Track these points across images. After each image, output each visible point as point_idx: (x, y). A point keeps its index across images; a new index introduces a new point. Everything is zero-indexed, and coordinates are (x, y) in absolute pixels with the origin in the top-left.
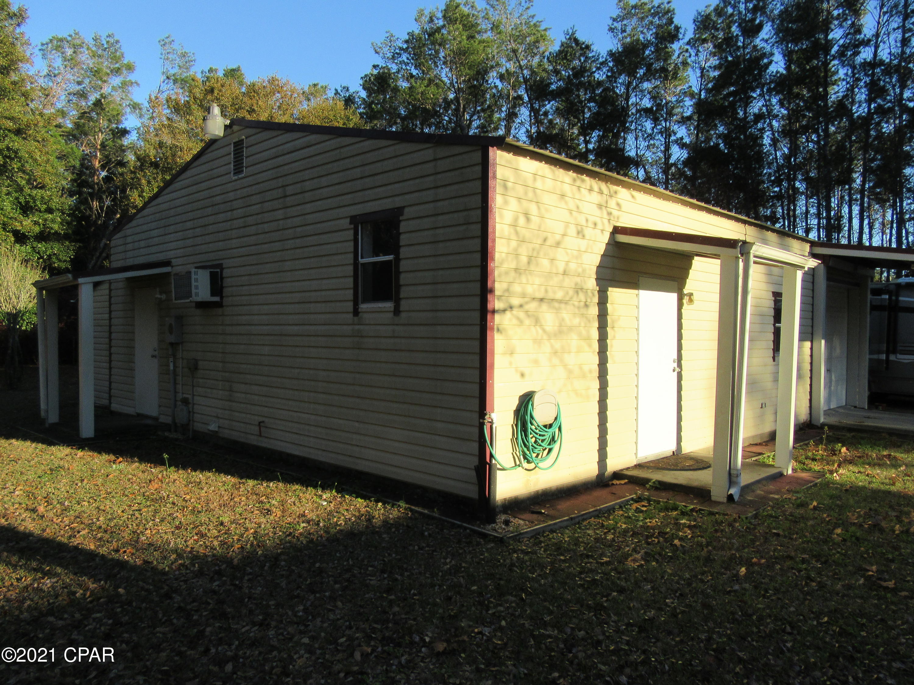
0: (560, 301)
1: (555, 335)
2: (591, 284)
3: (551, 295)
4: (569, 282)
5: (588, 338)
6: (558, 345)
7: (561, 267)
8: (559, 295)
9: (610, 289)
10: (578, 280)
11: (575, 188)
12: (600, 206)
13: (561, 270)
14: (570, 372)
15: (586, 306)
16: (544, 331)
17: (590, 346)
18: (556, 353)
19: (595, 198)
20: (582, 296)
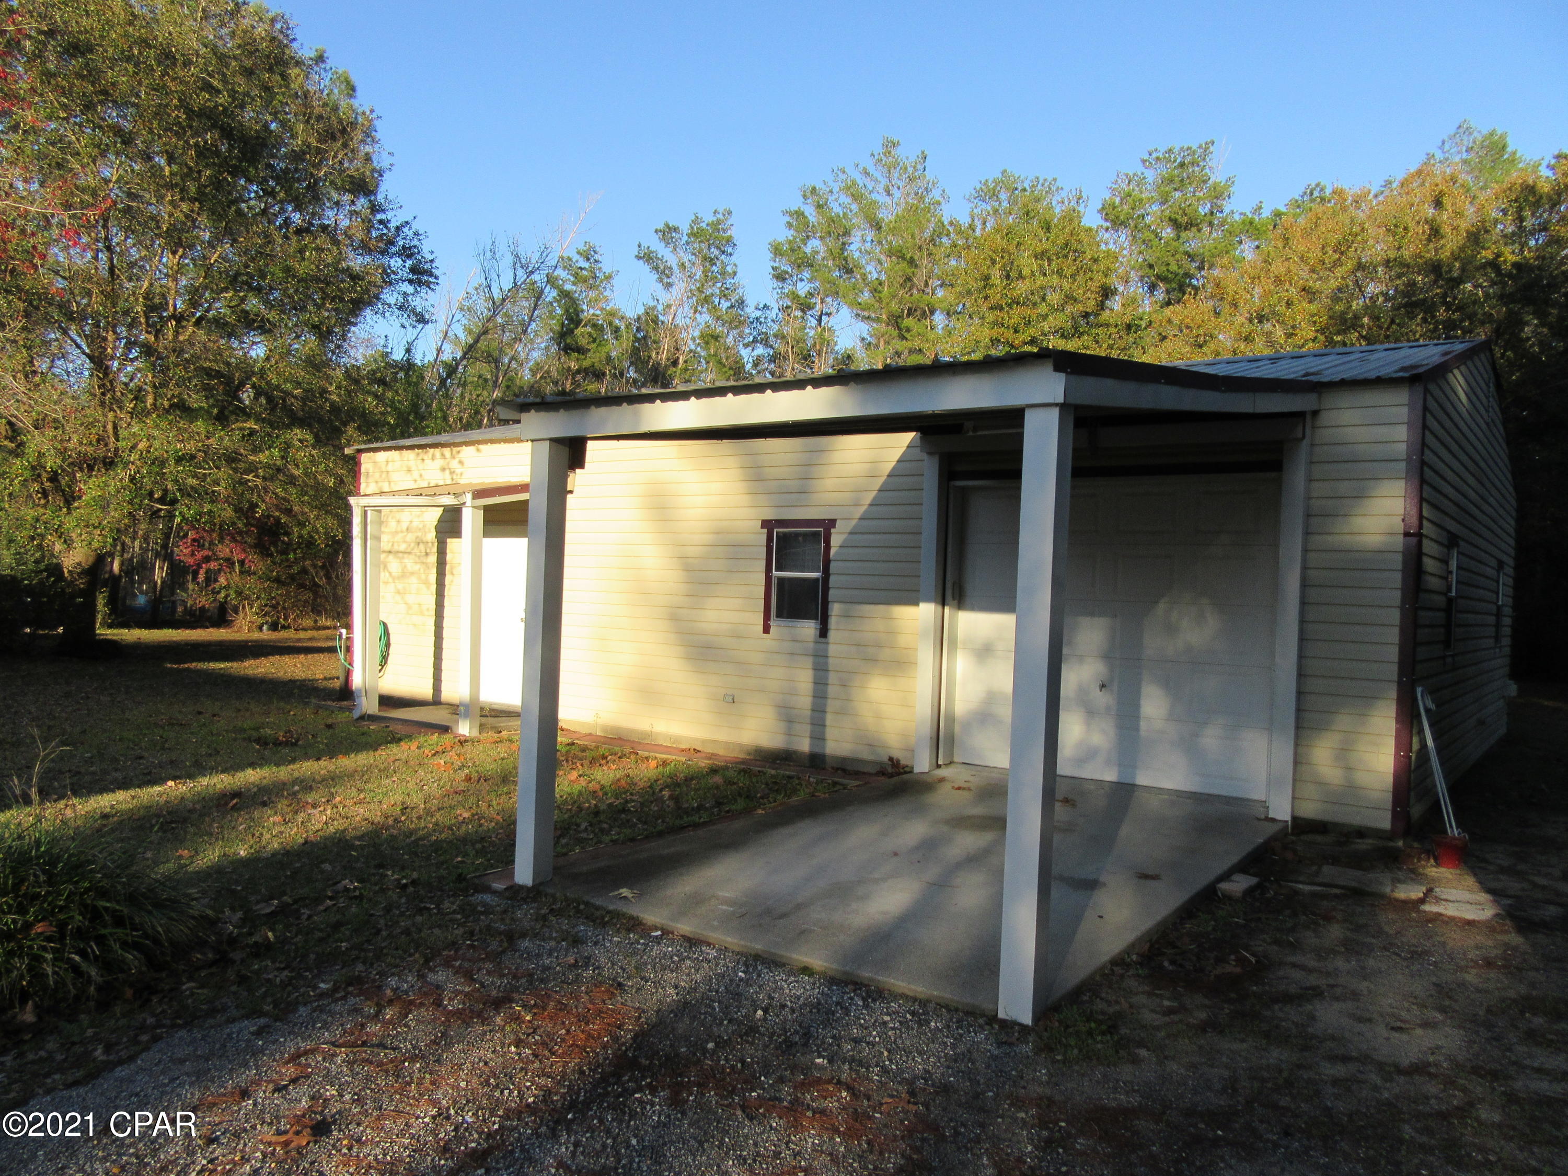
0: (405, 553)
1: (399, 578)
2: (431, 535)
3: (396, 548)
4: (410, 537)
5: (426, 583)
6: (400, 586)
7: (404, 526)
8: (403, 547)
9: (449, 540)
10: (420, 534)
11: (419, 462)
12: (443, 469)
13: (404, 528)
14: (410, 608)
15: (427, 554)
16: (390, 573)
17: (428, 588)
18: (399, 592)
19: (439, 462)
20: (422, 547)
